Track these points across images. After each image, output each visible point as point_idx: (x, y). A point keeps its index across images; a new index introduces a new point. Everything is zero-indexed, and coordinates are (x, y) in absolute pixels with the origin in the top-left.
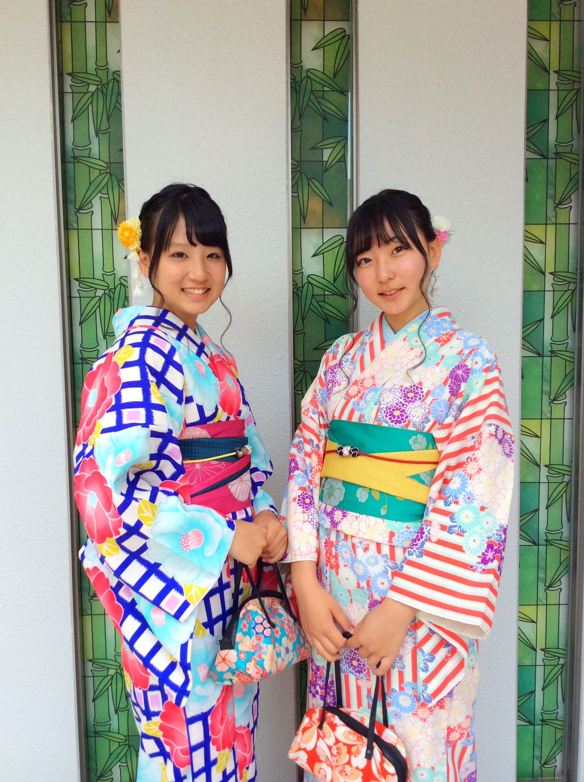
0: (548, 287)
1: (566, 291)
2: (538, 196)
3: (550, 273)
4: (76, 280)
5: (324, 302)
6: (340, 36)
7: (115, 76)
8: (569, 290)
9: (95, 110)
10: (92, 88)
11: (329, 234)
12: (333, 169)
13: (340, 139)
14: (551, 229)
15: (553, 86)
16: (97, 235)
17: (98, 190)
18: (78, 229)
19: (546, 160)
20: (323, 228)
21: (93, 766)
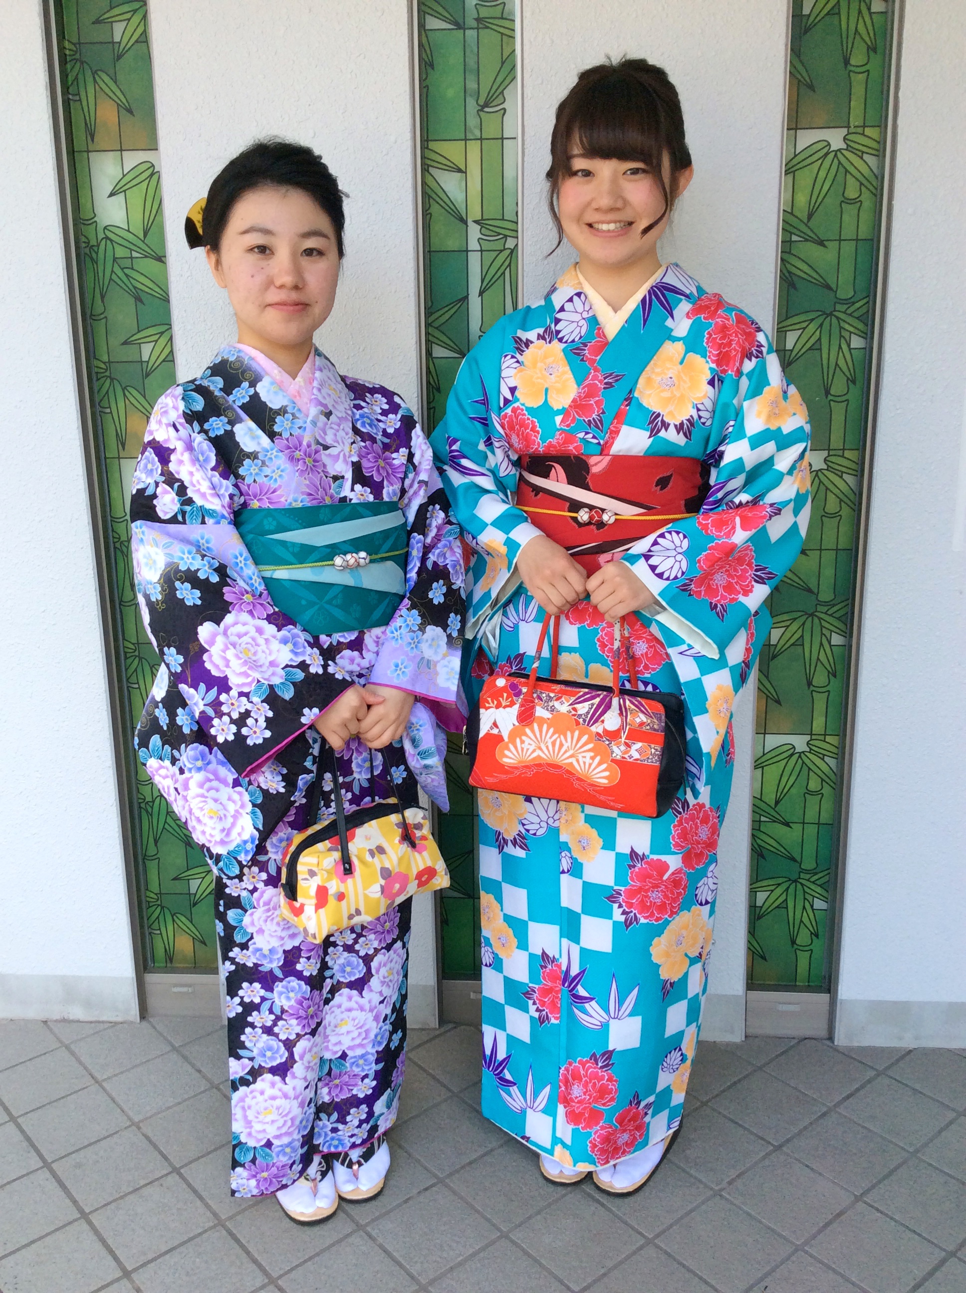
0: (473, 245)
1: (501, 251)
2: (450, 93)
3: (476, 222)
5: (132, 269)
8: (505, 249)
11: (132, 159)
12: (132, 52)
14: (474, 148)
19: (462, 31)
20: (121, 150)
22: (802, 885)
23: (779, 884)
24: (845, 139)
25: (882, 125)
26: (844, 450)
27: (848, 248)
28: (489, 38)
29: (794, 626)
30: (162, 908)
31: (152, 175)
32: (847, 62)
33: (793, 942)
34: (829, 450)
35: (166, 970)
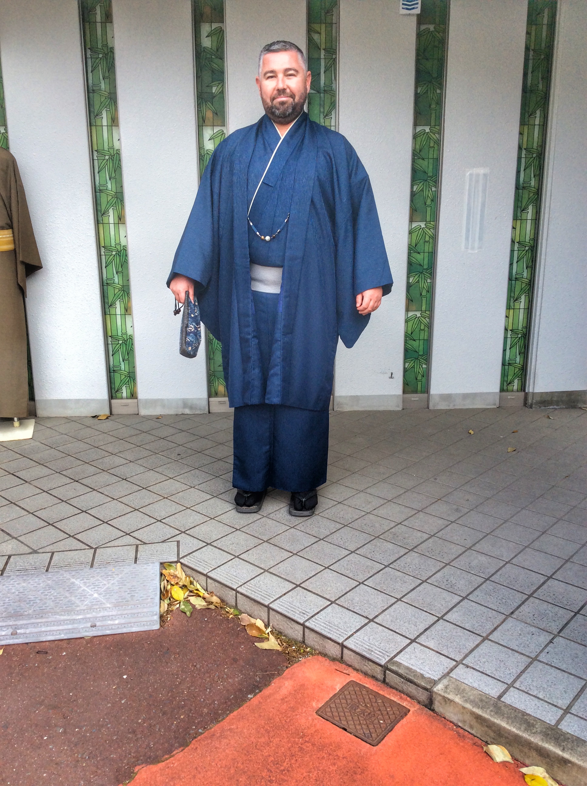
2: (316, 112)
4: (96, 151)
6: (220, 30)
7: (112, 50)
9: (102, 66)
10: (101, 56)
11: (216, 129)
12: (218, 96)
13: (220, 82)
15: (322, 56)
16: (105, 129)
17: (105, 106)
18: (96, 126)
19: (318, 94)
20: (213, 126)
21: (113, 386)
22: (419, 360)
23: (412, 360)
24: (430, 129)
25: (440, 125)
26: (430, 221)
27: (431, 161)
28: (327, 96)
29: (417, 276)
30: (215, 376)
31: (223, 134)
32: (430, 106)
33: (416, 379)
34: (426, 221)
35: (215, 397)
